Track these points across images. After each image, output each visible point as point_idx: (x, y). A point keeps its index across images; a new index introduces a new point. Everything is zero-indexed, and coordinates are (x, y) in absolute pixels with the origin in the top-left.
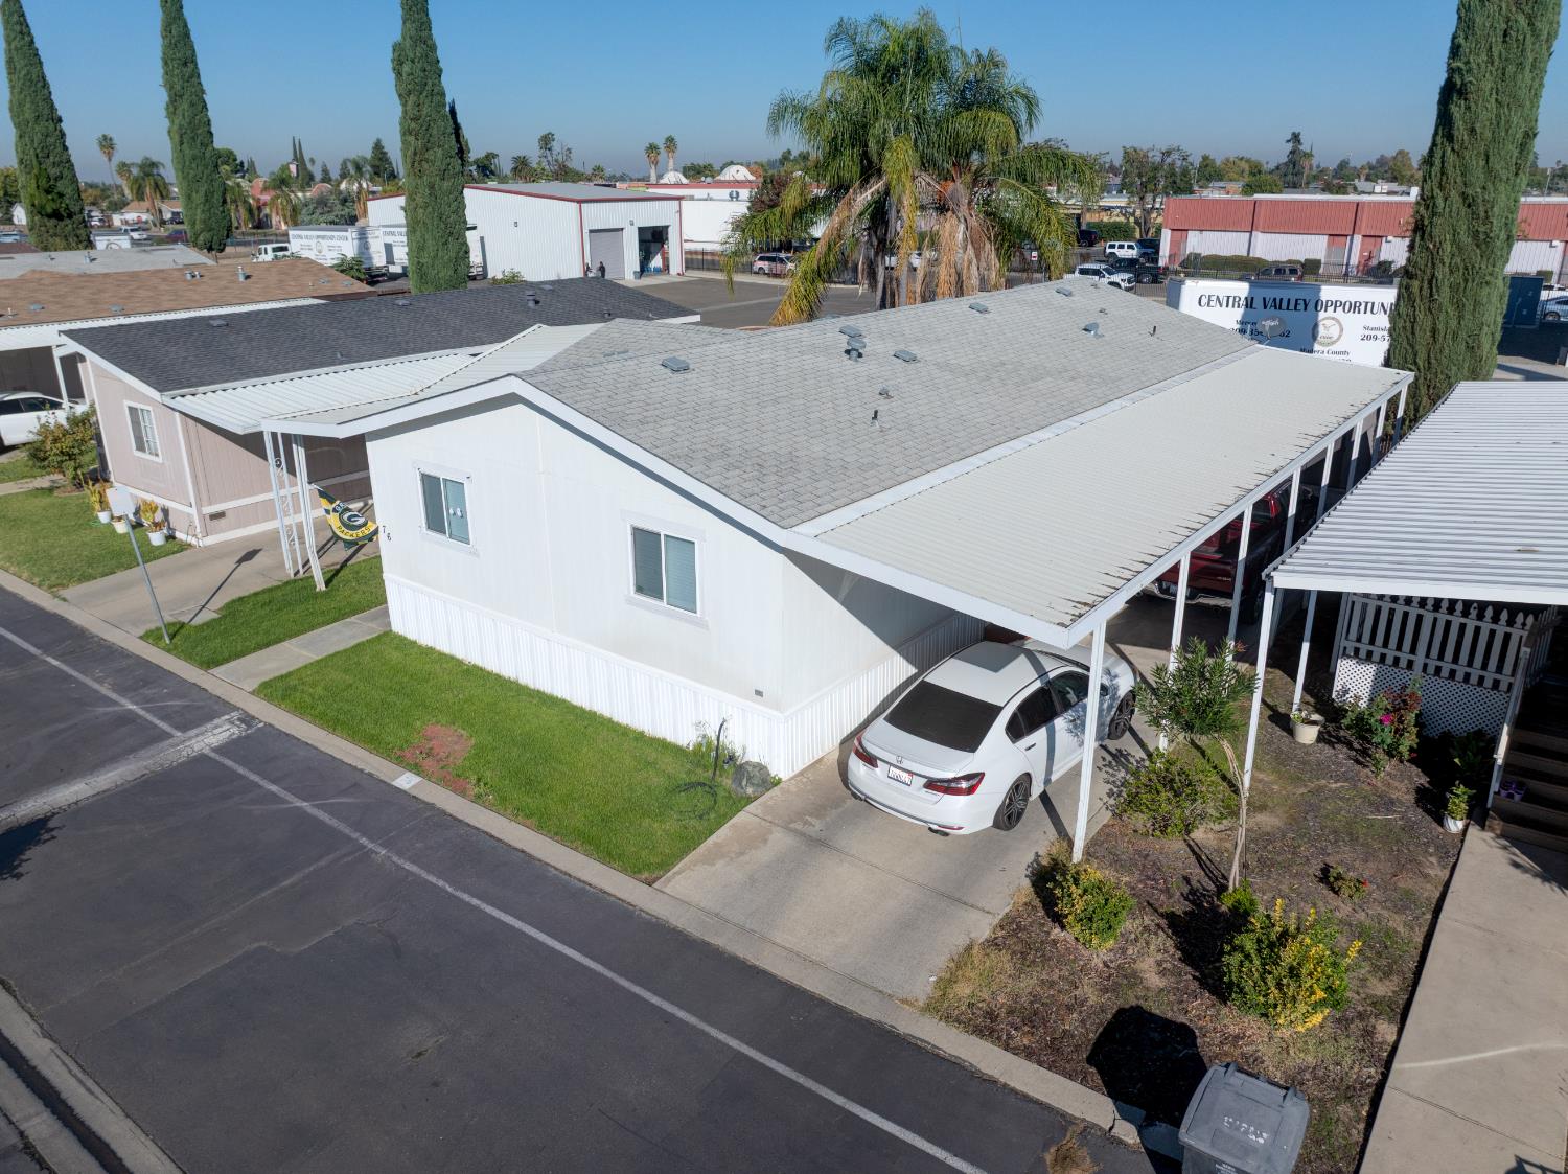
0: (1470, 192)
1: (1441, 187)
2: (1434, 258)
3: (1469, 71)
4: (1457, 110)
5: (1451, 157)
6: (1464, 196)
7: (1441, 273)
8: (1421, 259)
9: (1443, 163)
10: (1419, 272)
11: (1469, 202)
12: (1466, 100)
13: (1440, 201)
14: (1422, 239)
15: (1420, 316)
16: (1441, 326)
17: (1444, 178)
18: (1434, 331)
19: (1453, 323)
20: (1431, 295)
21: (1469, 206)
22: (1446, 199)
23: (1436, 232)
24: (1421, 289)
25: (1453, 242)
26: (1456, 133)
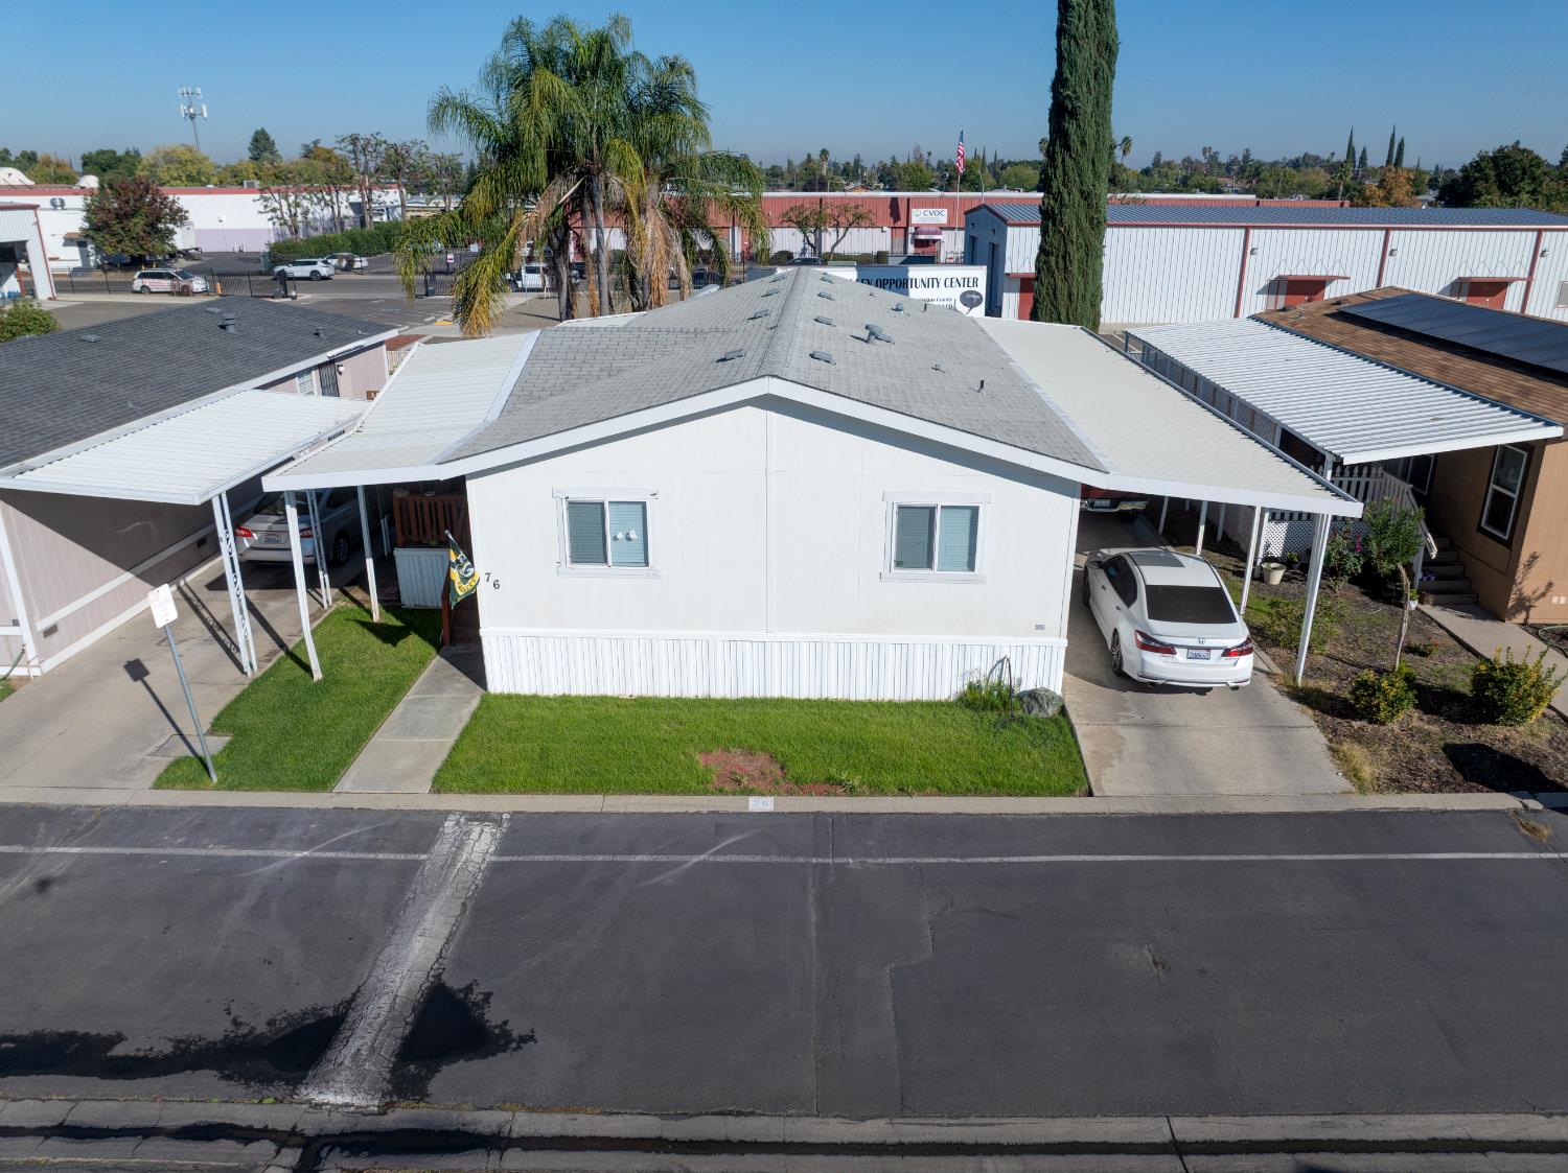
0: (1085, 188)
1: (1064, 185)
2: (1065, 238)
3: (1077, 98)
4: (1071, 127)
5: (1070, 163)
6: (1082, 192)
7: (1072, 249)
8: (1055, 240)
9: (1064, 166)
10: (1054, 250)
11: (1085, 196)
12: (1076, 119)
13: (1066, 195)
14: (1054, 224)
15: (1059, 283)
16: (1075, 291)
17: (1066, 178)
18: (1070, 295)
19: (1082, 287)
20: (1065, 267)
21: (1085, 199)
22: (1069, 194)
23: (1066, 218)
24: (1057, 263)
25: (1078, 225)
26: (1072, 144)
